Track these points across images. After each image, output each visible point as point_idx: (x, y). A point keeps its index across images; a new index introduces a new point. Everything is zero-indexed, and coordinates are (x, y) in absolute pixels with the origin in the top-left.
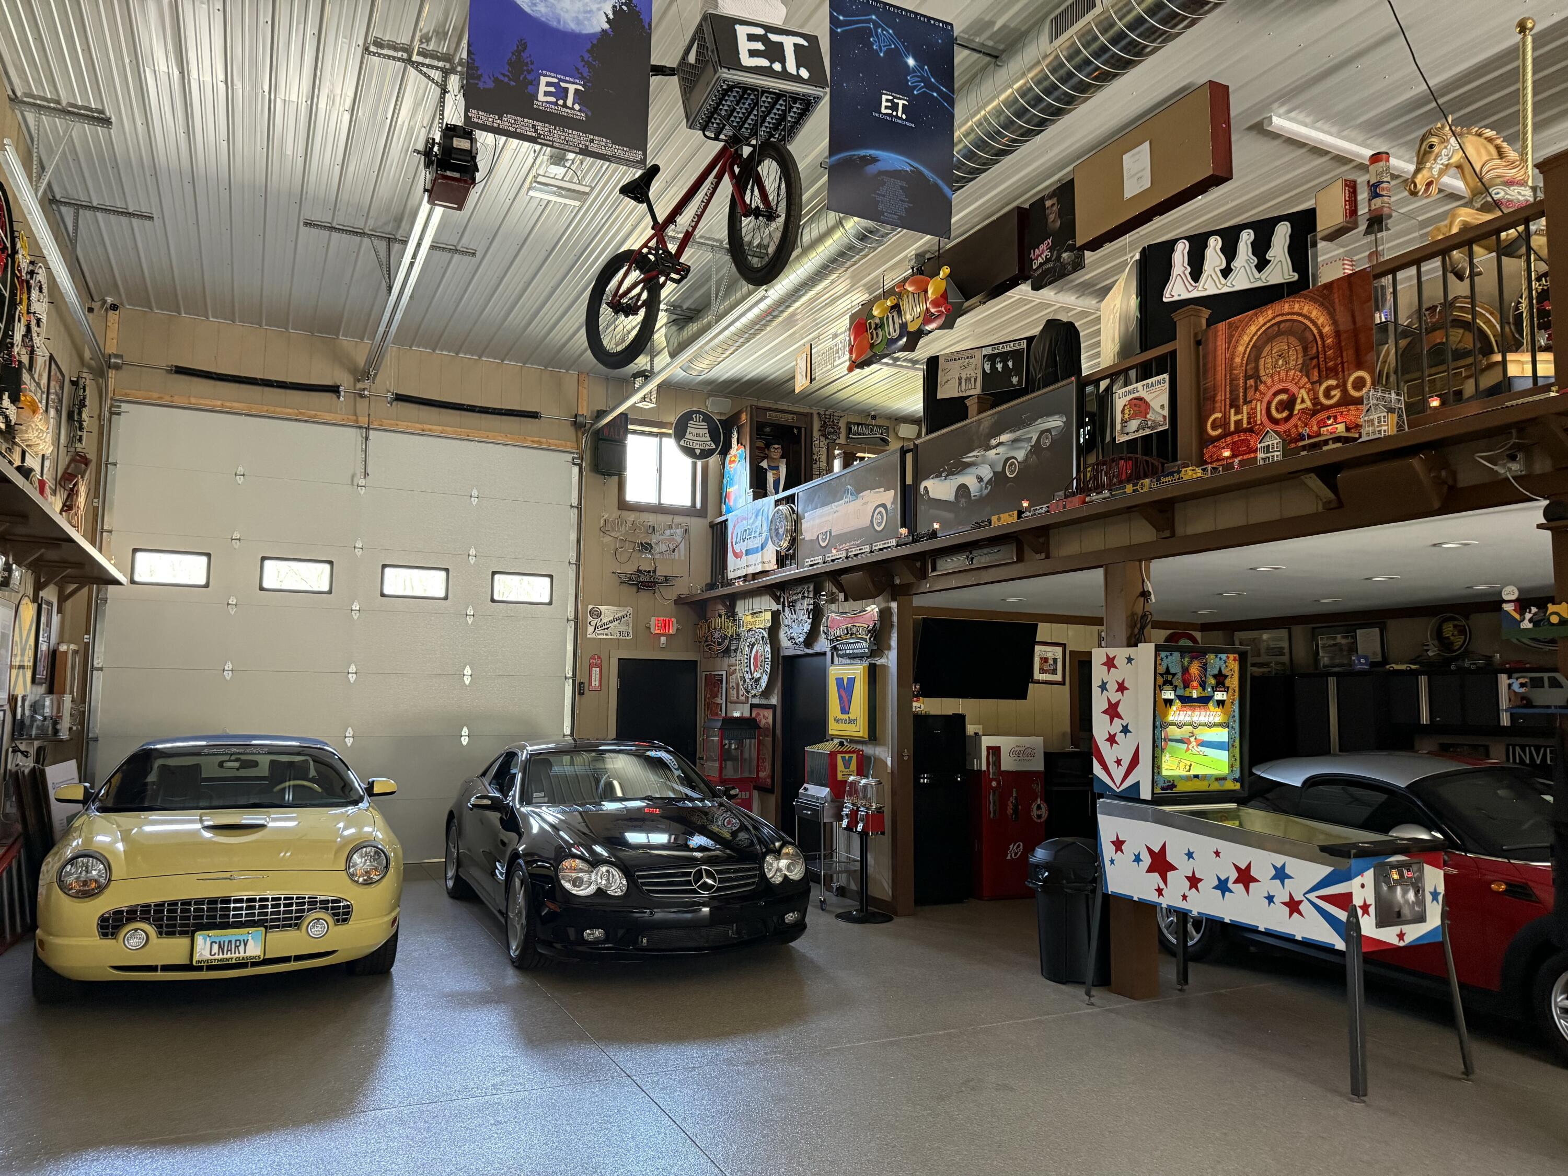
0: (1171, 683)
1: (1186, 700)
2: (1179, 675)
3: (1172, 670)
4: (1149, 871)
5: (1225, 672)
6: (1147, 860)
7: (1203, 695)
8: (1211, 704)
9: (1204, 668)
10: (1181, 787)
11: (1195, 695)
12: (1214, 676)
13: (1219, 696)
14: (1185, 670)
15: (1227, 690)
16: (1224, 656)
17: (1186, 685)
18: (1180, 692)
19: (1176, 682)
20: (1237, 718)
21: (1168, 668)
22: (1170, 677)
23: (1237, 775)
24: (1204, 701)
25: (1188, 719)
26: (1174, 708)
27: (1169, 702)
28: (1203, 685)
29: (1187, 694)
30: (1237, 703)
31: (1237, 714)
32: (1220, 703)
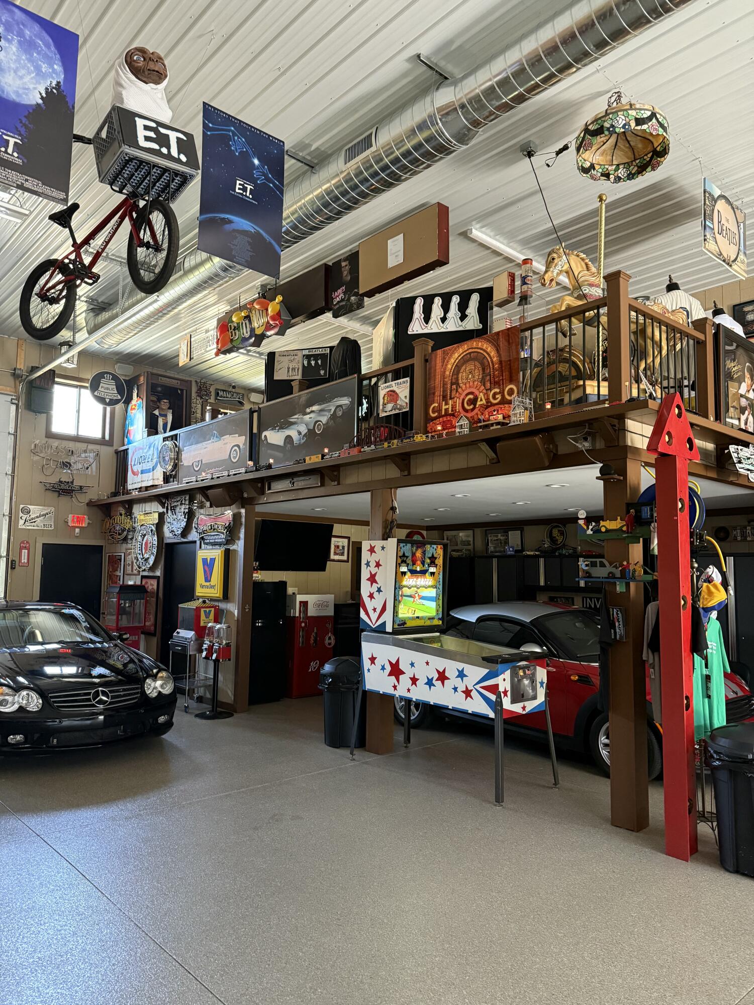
0: (405, 562)
1: (413, 572)
2: (410, 557)
3: (406, 554)
4: (390, 675)
5: (435, 556)
6: (388, 668)
7: (423, 569)
8: (427, 574)
9: (424, 553)
10: (409, 624)
11: (418, 569)
12: (430, 558)
13: (432, 569)
14: (414, 555)
15: (436, 566)
16: (435, 546)
17: (414, 564)
18: (410, 567)
19: (408, 562)
20: (441, 583)
21: (404, 553)
22: (405, 559)
23: (440, 616)
24: (423, 572)
25: (414, 583)
26: (407, 577)
27: (404, 573)
28: (423, 563)
29: (414, 569)
30: (441, 574)
31: (441, 580)
32: (433, 574)
